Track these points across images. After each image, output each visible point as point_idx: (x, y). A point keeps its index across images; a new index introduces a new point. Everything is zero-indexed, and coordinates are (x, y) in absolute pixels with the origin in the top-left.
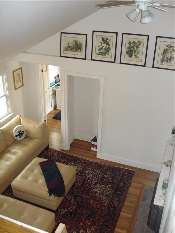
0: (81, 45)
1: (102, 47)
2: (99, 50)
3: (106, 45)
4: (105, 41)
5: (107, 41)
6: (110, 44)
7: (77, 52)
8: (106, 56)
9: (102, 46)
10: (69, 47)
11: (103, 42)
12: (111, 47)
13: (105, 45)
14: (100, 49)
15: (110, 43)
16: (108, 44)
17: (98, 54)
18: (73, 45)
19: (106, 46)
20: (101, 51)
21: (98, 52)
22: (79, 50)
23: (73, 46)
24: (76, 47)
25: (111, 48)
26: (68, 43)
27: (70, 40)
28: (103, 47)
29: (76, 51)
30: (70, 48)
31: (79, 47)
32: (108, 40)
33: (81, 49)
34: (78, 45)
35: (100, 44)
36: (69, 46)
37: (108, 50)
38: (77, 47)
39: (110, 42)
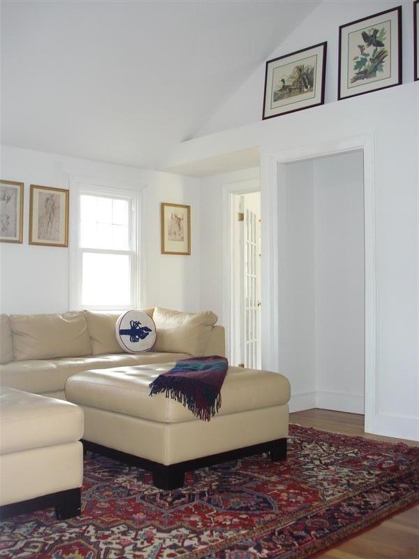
0: (312, 73)
1: (364, 57)
2: (356, 68)
3: (375, 48)
4: (372, 39)
5: (376, 37)
6: (384, 42)
7: (304, 92)
8: (375, 76)
9: (364, 54)
10: (284, 88)
11: (365, 44)
12: (386, 48)
13: (370, 50)
14: (359, 64)
15: (385, 39)
16: (380, 44)
17: (355, 79)
18: (293, 80)
19: (375, 51)
20: (362, 70)
21: (353, 73)
22: (307, 87)
23: (293, 84)
24: (301, 82)
25: (389, 51)
26: (283, 81)
27: (286, 72)
28: (368, 55)
29: (301, 91)
30: (287, 90)
31: (307, 81)
32: (378, 35)
33: (311, 83)
34: (305, 77)
35: (358, 53)
36: (284, 86)
37: (379, 58)
38: (304, 80)
39: (384, 37)
